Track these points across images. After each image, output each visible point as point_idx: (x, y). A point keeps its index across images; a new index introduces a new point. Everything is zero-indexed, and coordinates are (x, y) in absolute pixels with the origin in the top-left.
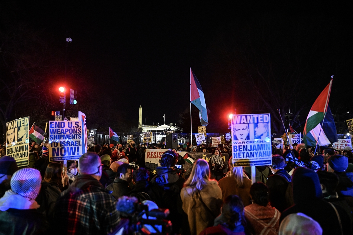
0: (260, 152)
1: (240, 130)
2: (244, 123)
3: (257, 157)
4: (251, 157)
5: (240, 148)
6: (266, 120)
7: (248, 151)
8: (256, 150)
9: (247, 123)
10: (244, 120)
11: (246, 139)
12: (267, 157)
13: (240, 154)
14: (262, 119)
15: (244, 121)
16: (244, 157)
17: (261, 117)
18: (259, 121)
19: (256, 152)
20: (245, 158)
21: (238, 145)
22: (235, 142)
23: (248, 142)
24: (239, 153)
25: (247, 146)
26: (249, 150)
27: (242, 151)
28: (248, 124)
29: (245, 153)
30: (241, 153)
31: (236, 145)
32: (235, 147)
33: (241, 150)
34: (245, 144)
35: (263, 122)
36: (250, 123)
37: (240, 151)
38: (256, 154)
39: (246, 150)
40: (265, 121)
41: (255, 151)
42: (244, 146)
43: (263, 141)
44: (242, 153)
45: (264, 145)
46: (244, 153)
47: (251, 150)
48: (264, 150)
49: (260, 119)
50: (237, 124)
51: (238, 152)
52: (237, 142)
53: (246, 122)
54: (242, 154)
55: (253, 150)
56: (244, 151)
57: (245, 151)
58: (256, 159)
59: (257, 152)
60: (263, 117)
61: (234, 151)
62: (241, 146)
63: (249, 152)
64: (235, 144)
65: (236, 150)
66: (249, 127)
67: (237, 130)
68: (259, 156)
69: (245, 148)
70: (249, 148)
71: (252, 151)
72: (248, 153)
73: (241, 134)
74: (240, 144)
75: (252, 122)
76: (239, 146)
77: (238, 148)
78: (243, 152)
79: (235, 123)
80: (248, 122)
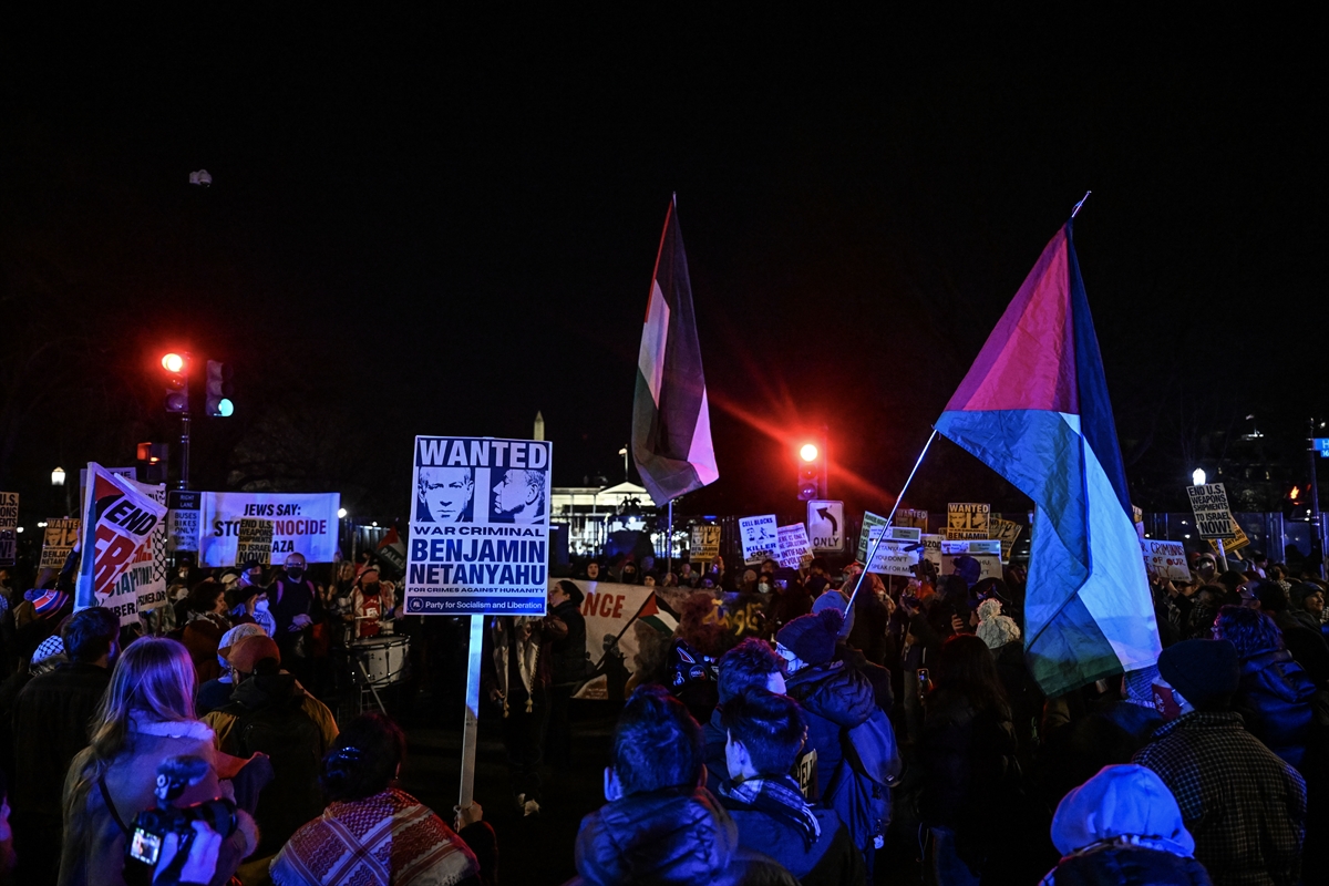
0: (507, 568)
1: (441, 486)
2: (458, 464)
3: (492, 581)
4: (472, 582)
5: (434, 550)
6: (537, 461)
7: (463, 562)
8: (492, 559)
9: (469, 466)
10: (458, 454)
11: (458, 520)
12: (531, 585)
13: (434, 570)
14: (522, 455)
15: (458, 459)
16: (446, 581)
17: (519, 450)
18: (513, 463)
19: (492, 564)
20: (450, 585)
21: (429, 538)
22: (422, 528)
23: (467, 529)
24: (430, 567)
25: (460, 542)
26: (466, 556)
27: (441, 559)
28: (473, 469)
29: (451, 566)
30: (437, 566)
31: (422, 536)
32: (420, 545)
33: (438, 554)
34: (455, 537)
35: (527, 468)
36: (479, 465)
37: (433, 558)
38: (492, 574)
39: (458, 558)
40: (532, 464)
41: (487, 561)
42: (450, 542)
43: (519, 530)
44: (442, 566)
45: (524, 543)
46: (447, 568)
47: (473, 558)
48: (523, 560)
49: (514, 455)
50: (432, 464)
51: (427, 562)
52: (429, 528)
53: (464, 462)
54: (441, 571)
55: (481, 559)
56: (449, 559)
57: (453, 561)
58: (491, 590)
59: (496, 567)
60: (526, 451)
61: (415, 558)
62: (441, 542)
63: (467, 566)
64: (419, 533)
65: (420, 554)
66: (473, 478)
67: (431, 488)
68: (502, 582)
69: (455, 550)
70: (467, 549)
71: (477, 563)
72: (461, 567)
73: (446, 502)
74: (437, 536)
75: (485, 461)
76: (434, 542)
77: (428, 549)
78: (445, 562)
79: (426, 460)
80: (473, 463)
